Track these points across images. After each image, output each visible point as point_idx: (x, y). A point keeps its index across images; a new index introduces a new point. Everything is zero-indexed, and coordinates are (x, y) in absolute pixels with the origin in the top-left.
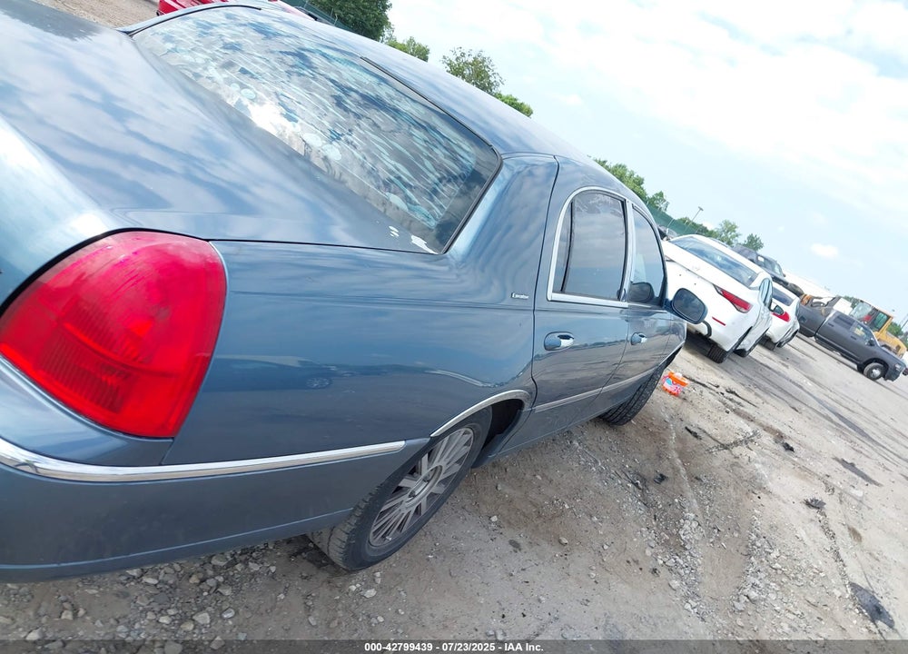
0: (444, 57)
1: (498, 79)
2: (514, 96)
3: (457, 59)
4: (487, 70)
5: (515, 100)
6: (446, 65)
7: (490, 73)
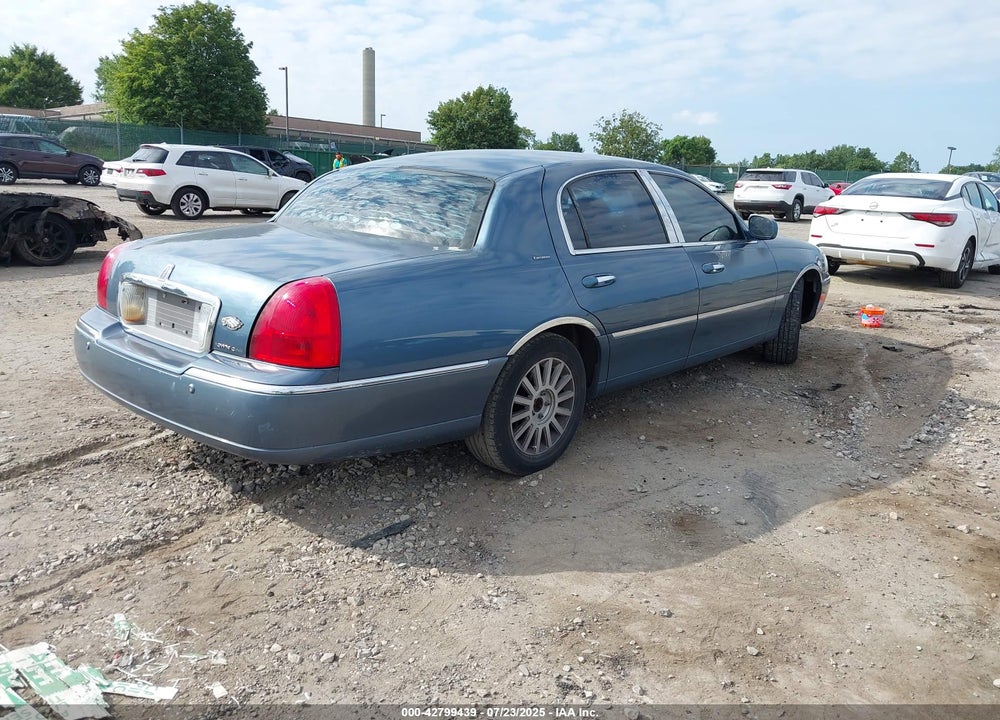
0: (591, 134)
1: (654, 128)
2: (682, 135)
3: (604, 129)
4: (639, 125)
5: (685, 138)
6: (596, 141)
7: (644, 126)
